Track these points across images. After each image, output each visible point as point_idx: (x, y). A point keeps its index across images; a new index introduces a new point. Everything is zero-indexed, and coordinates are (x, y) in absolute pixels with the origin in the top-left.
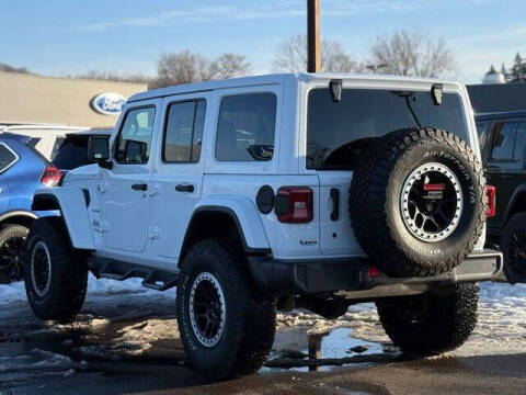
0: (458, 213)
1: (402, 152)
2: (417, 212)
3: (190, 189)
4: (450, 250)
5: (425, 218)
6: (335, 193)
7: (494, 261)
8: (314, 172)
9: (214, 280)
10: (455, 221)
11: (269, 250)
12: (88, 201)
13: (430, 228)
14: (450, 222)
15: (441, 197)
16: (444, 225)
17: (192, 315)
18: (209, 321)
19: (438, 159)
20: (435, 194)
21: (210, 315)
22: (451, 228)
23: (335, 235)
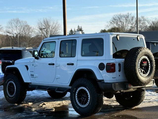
0: (149, 69)
1: (139, 53)
2: (141, 69)
3: (73, 64)
4: (148, 78)
5: (142, 70)
6: (119, 65)
7: (153, 82)
8: (114, 59)
9: (85, 89)
10: (149, 71)
11: (103, 80)
12: (27, 69)
13: (144, 73)
14: (148, 72)
15: (146, 65)
16: (146, 73)
17: (77, 99)
18: (82, 100)
19: (146, 55)
20: (145, 64)
21: (83, 99)
22: (148, 73)
23: (120, 76)
